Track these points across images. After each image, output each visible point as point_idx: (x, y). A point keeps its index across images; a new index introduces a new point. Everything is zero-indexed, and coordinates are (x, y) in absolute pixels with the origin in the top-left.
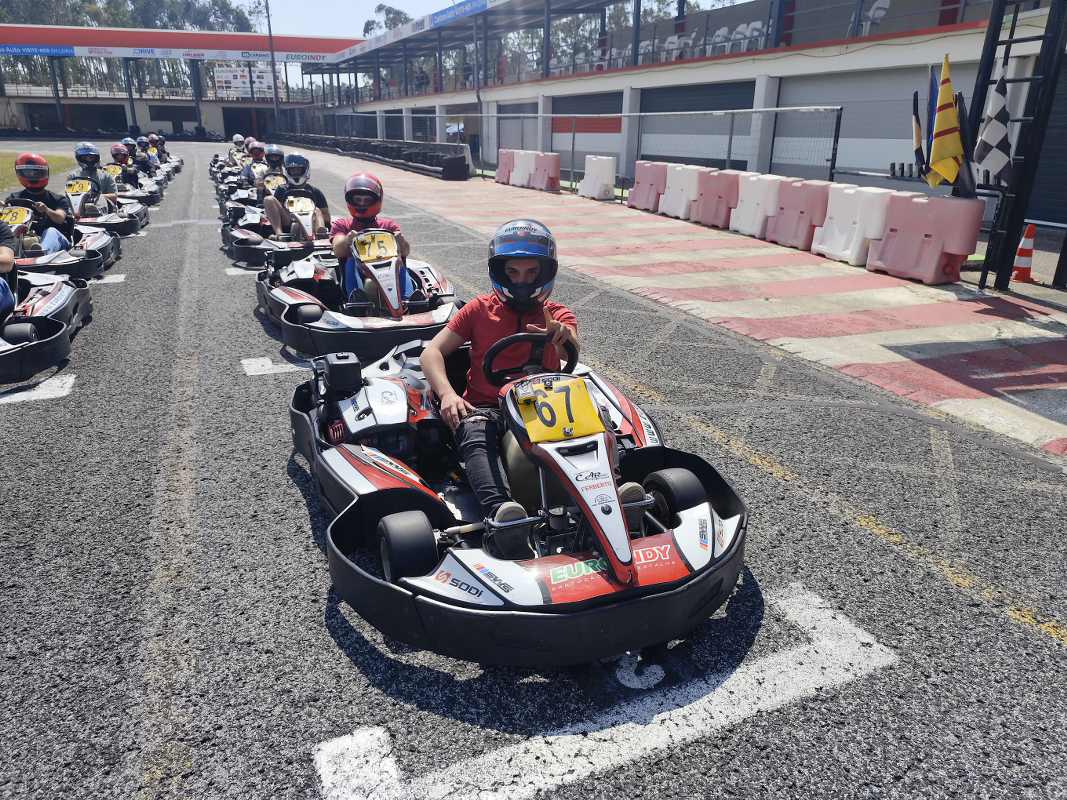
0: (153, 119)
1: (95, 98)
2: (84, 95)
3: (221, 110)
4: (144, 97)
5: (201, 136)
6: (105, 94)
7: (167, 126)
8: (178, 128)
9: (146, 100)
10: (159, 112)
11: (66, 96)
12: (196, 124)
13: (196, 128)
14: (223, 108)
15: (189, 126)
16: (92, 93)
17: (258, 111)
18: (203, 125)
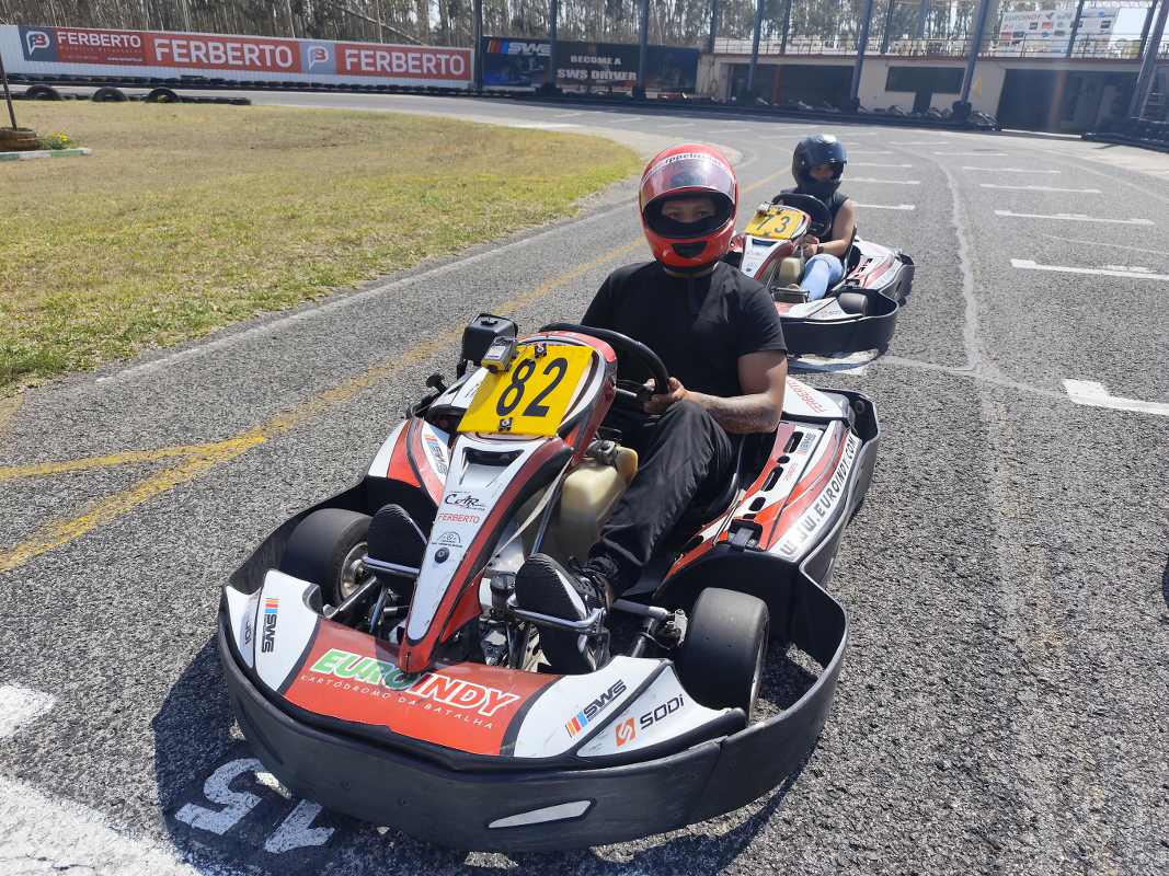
0: (891, 86)
1: (819, 56)
2: (805, 51)
3: (1004, 72)
4: (887, 54)
5: (962, 120)
6: (834, 51)
7: (905, 101)
8: (922, 103)
9: (889, 58)
10: (899, 79)
11: (782, 54)
12: (958, 98)
13: (956, 105)
15: (942, 102)
16: (815, 50)
18: (969, 100)
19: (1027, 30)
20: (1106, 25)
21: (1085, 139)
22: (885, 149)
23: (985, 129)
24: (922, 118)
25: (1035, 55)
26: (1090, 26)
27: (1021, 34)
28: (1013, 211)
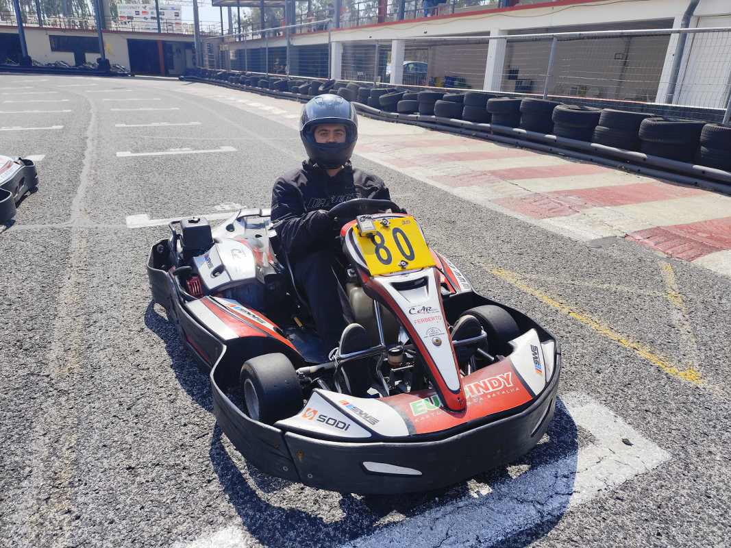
0: (53, 49)
3: (126, 41)
4: (44, 26)
5: (105, 69)
7: (68, 58)
8: (80, 59)
9: (46, 29)
10: (59, 43)
12: (99, 56)
13: (99, 60)
14: (128, 40)
15: (91, 58)
17: (164, 43)
18: (106, 57)
19: (134, 15)
20: (177, 15)
21: (181, 79)
22: (51, 90)
23: (123, 75)
24: (80, 69)
25: (141, 31)
26: (168, 16)
27: (131, 18)
28: (126, 124)
